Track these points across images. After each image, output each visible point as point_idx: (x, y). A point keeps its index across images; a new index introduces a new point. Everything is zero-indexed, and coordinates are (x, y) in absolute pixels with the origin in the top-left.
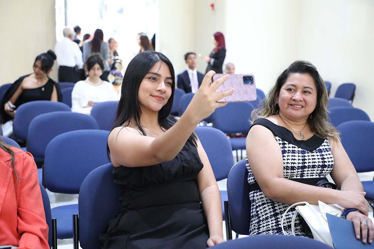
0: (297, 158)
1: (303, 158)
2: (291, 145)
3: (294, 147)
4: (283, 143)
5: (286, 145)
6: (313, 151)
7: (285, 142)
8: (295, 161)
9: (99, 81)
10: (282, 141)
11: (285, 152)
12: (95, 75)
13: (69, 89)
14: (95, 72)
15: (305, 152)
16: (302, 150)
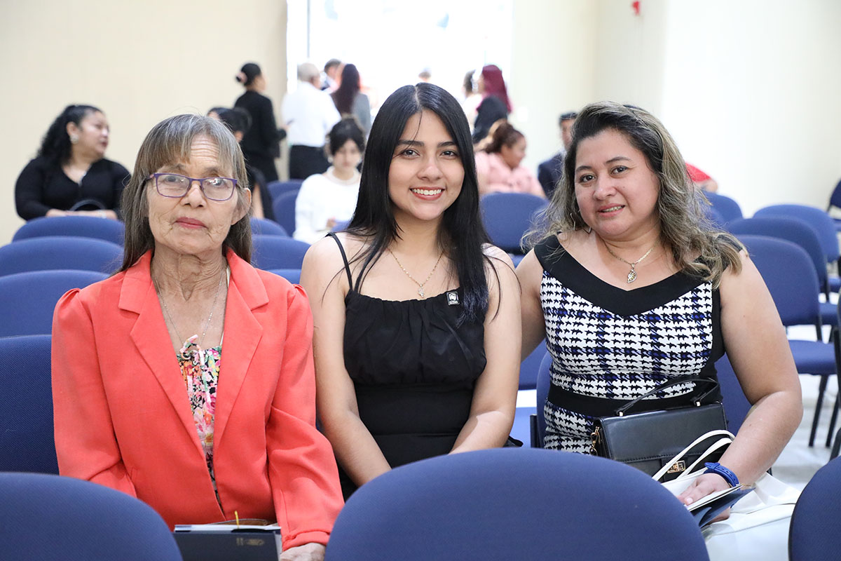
0: (583, 328)
1: (599, 329)
2: (578, 299)
3: (585, 304)
4: (563, 294)
5: (568, 299)
6: (631, 317)
7: (569, 291)
8: (579, 336)
9: (353, 175)
10: (562, 288)
11: (564, 313)
12: (346, 164)
13: (292, 193)
14: (345, 157)
15: (608, 316)
16: (601, 310)
